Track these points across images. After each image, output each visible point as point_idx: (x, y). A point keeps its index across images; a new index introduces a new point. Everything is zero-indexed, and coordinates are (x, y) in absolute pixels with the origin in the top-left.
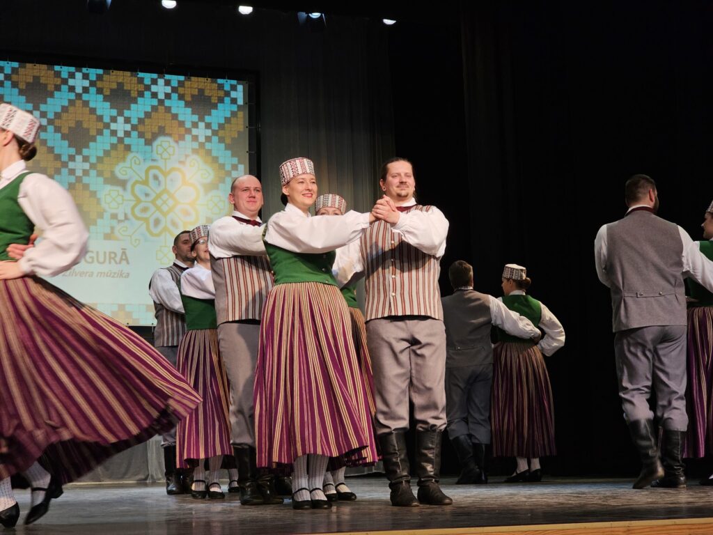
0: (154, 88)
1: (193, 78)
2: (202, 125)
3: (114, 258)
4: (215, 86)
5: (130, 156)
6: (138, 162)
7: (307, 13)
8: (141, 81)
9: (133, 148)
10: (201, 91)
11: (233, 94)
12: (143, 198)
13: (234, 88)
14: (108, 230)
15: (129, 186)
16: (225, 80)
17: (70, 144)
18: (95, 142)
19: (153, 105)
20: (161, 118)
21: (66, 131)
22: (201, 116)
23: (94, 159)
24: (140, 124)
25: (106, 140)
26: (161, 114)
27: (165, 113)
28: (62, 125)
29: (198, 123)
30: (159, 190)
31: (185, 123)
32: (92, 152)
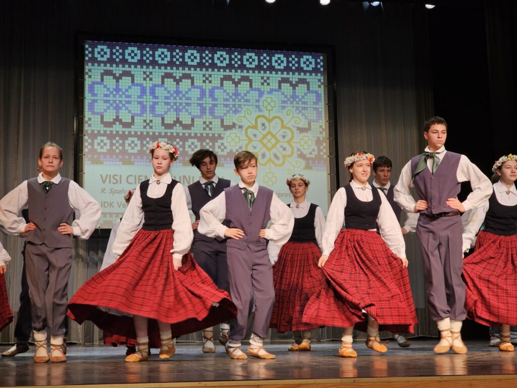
0: (260, 60)
2: (294, 85)
6: (249, 113)
17: (201, 102)
18: (219, 100)
19: (259, 72)
20: (265, 81)
21: (199, 93)
22: (294, 79)
23: (219, 111)
24: (251, 86)
25: (227, 99)
26: (265, 78)
27: (268, 78)
28: (196, 90)
29: (292, 85)
30: (264, 133)
31: (282, 84)
32: (217, 107)
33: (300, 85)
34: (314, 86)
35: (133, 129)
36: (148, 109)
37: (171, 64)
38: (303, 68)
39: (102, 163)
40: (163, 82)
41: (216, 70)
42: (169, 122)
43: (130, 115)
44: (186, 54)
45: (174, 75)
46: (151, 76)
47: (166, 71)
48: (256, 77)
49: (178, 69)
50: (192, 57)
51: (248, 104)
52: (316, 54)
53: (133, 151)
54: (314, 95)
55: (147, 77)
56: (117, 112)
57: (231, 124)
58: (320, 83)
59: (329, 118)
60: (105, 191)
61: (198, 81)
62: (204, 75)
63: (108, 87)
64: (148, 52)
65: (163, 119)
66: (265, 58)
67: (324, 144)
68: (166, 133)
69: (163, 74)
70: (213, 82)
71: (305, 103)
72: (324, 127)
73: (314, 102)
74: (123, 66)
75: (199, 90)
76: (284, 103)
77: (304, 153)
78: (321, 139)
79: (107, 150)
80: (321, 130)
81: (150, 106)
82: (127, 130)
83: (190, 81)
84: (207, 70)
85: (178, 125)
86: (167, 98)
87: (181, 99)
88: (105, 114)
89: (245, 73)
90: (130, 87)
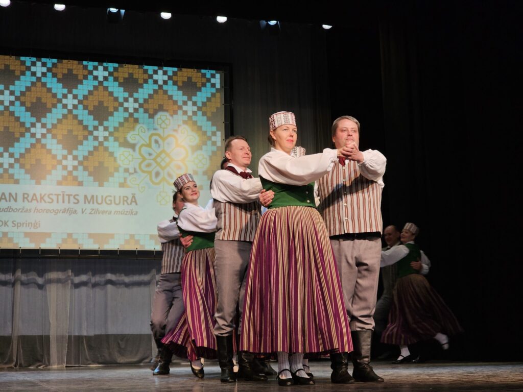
0: (155, 77)
1: (183, 69)
2: (190, 103)
3: (126, 201)
4: (199, 74)
5: (138, 126)
6: (143, 130)
7: (267, 21)
8: (146, 71)
9: (140, 121)
10: (189, 79)
11: (213, 81)
12: (147, 156)
13: (213, 76)
14: (122, 180)
15: (137, 148)
16: (207, 71)
17: (95, 118)
19: (155, 89)
22: (190, 97)
23: (112, 128)
24: (145, 103)
26: (160, 96)
27: (163, 95)
28: (87, 105)
30: (158, 151)
40: (54, 97)
41: (110, 86)
51: (142, 121)
59: (225, 136)
61: (91, 97)
70: (106, 98)
77: (199, 172)
83: (82, 96)
84: (100, 86)
89: (139, 90)
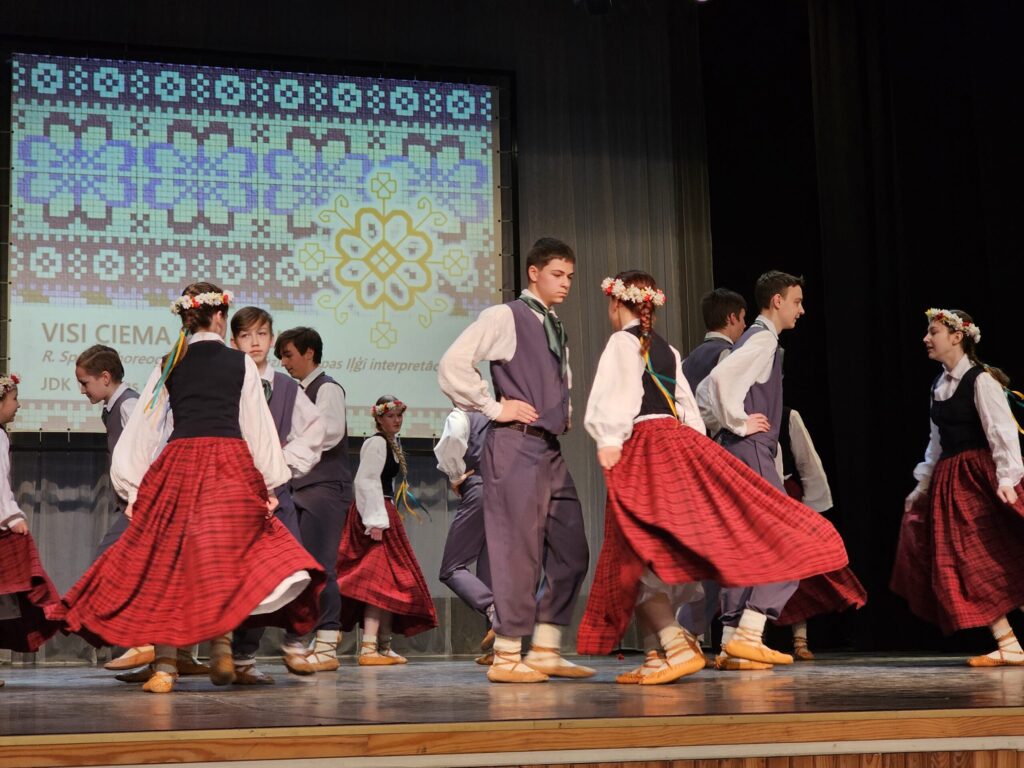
0: (366, 98)
1: (420, 83)
2: (434, 149)
5: (334, 195)
6: (345, 204)
12: (350, 252)
17: (248, 180)
18: (284, 176)
19: (365, 123)
20: (376, 140)
21: (243, 162)
22: (433, 137)
23: (284, 199)
24: (348, 149)
25: (299, 175)
26: (377, 135)
27: (382, 134)
28: (237, 155)
29: (429, 148)
30: (374, 243)
31: (410, 147)
32: (280, 190)
33: (445, 149)
34: (473, 151)
35: (109, 233)
36: (140, 193)
37: (187, 102)
38: (451, 114)
39: (45, 300)
40: (170, 139)
41: (278, 116)
42: (183, 220)
43: (103, 203)
44: (217, 83)
45: (194, 124)
46: (146, 127)
47: (177, 117)
48: (358, 131)
49: (200, 112)
50: (230, 90)
51: (342, 185)
52: (477, 87)
53: (109, 278)
54: (474, 168)
55: (139, 128)
56: (78, 198)
57: (308, 225)
58: (484, 146)
59: (503, 214)
60: (52, 358)
61: (242, 138)
62: (254, 127)
63: (59, 146)
64: (140, 78)
65: (171, 213)
66: (376, 94)
67: (492, 267)
68: (177, 242)
69: (171, 123)
70: (271, 140)
71: (454, 184)
72: (492, 232)
73: (472, 183)
74: (90, 106)
75: (243, 156)
76: (414, 184)
77: (453, 284)
78: (486, 255)
79: (57, 274)
80: (486, 237)
81: (144, 185)
82: (96, 235)
83: (225, 137)
84: (260, 116)
85: (201, 226)
86: (178, 171)
87: (207, 173)
88: (52, 201)
89: (336, 124)
90: (103, 149)
